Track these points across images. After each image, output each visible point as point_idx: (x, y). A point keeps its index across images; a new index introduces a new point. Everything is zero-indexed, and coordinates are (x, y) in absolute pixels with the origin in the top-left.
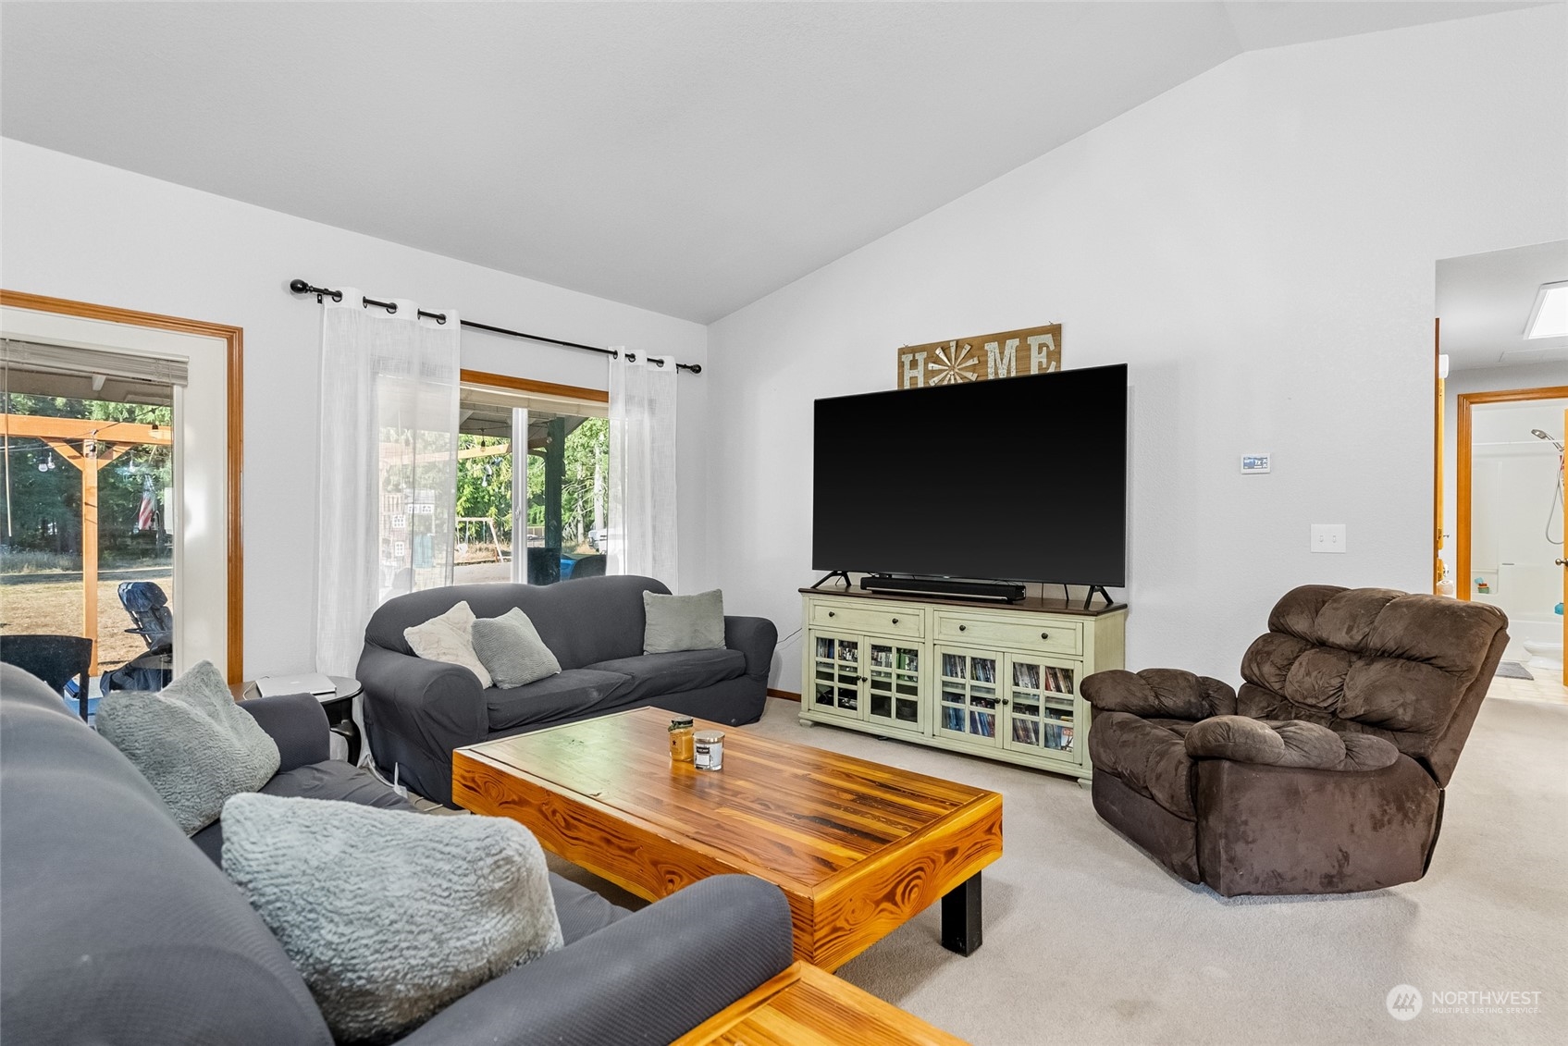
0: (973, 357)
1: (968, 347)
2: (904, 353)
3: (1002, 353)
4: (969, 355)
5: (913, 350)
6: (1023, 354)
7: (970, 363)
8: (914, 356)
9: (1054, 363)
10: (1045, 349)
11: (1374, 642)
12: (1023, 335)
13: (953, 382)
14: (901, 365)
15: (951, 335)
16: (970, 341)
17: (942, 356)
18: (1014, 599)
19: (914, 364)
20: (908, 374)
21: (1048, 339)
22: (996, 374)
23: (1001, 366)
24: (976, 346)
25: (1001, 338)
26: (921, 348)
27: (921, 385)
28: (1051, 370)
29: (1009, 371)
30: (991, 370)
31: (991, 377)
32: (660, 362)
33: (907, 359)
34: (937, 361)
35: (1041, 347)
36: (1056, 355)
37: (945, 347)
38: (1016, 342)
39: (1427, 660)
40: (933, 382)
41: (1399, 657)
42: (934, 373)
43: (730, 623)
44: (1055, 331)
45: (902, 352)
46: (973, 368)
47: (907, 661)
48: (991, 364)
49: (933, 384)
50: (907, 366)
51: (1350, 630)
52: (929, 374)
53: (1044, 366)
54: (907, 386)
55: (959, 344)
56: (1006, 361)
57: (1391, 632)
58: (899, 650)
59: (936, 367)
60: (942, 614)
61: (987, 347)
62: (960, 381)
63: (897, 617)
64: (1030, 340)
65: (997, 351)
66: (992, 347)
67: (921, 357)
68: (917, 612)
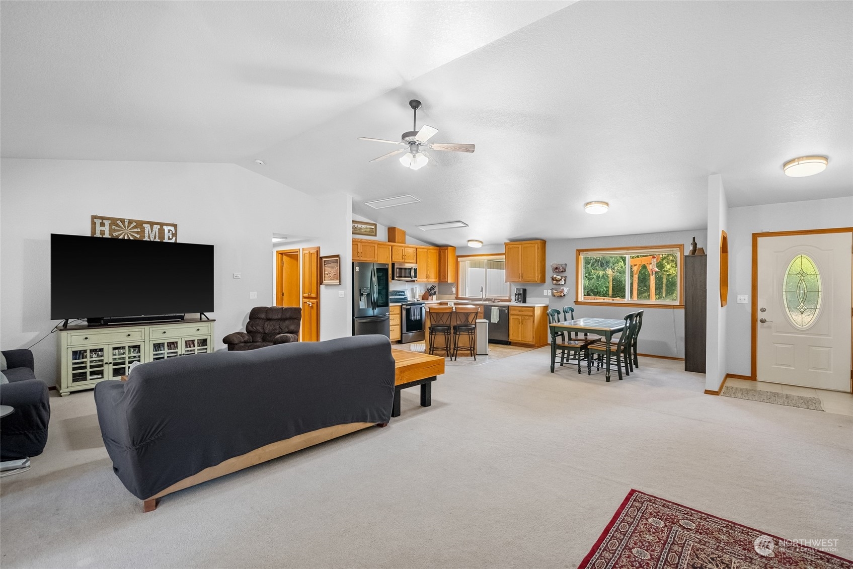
0: (137, 228)
1: (135, 224)
2: (96, 218)
3: (152, 229)
4: (135, 227)
5: (102, 218)
6: (161, 231)
7: (136, 230)
8: (102, 221)
9: (174, 238)
10: (171, 232)
11: (284, 317)
12: (162, 225)
13: (126, 238)
14: (94, 224)
15: (127, 216)
16: (135, 221)
17: (120, 224)
18: (182, 319)
19: (102, 224)
20: (99, 228)
21: (172, 228)
22: (149, 238)
23: (150, 235)
24: (140, 224)
25: (152, 224)
26: (108, 219)
27: (107, 236)
28: (173, 241)
29: (155, 238)
30: (147, 234)
31: (146, 239)
33: (98, 222)
34: (117, 225)
35: (169, 231)
36: (175, 235)
37: (123, 221)
38: (159, 227)
39: (295, 319)
41: (290, 319)
42: (115, 231)
43: (8, 354)
44: (175, 226)
45: (94, 218)
46: (137, 233)
48: (146, 232)
49: (114, 235)
50: (98, 225)
51: (277, 315)
52: (111, 230)
53: (171, 237)
54: (98, 235)
55: (130, 222)
56: (154, 232)
57: (288, 315)
58: (129, 347)
59: (117, 228)
61: (144, 225)
62: (132, 238)
63: (129, 333)
64: (165, 227)
65: (150, 228)
66: (147, 227)
67: (107, 223)
68: (140, 330)
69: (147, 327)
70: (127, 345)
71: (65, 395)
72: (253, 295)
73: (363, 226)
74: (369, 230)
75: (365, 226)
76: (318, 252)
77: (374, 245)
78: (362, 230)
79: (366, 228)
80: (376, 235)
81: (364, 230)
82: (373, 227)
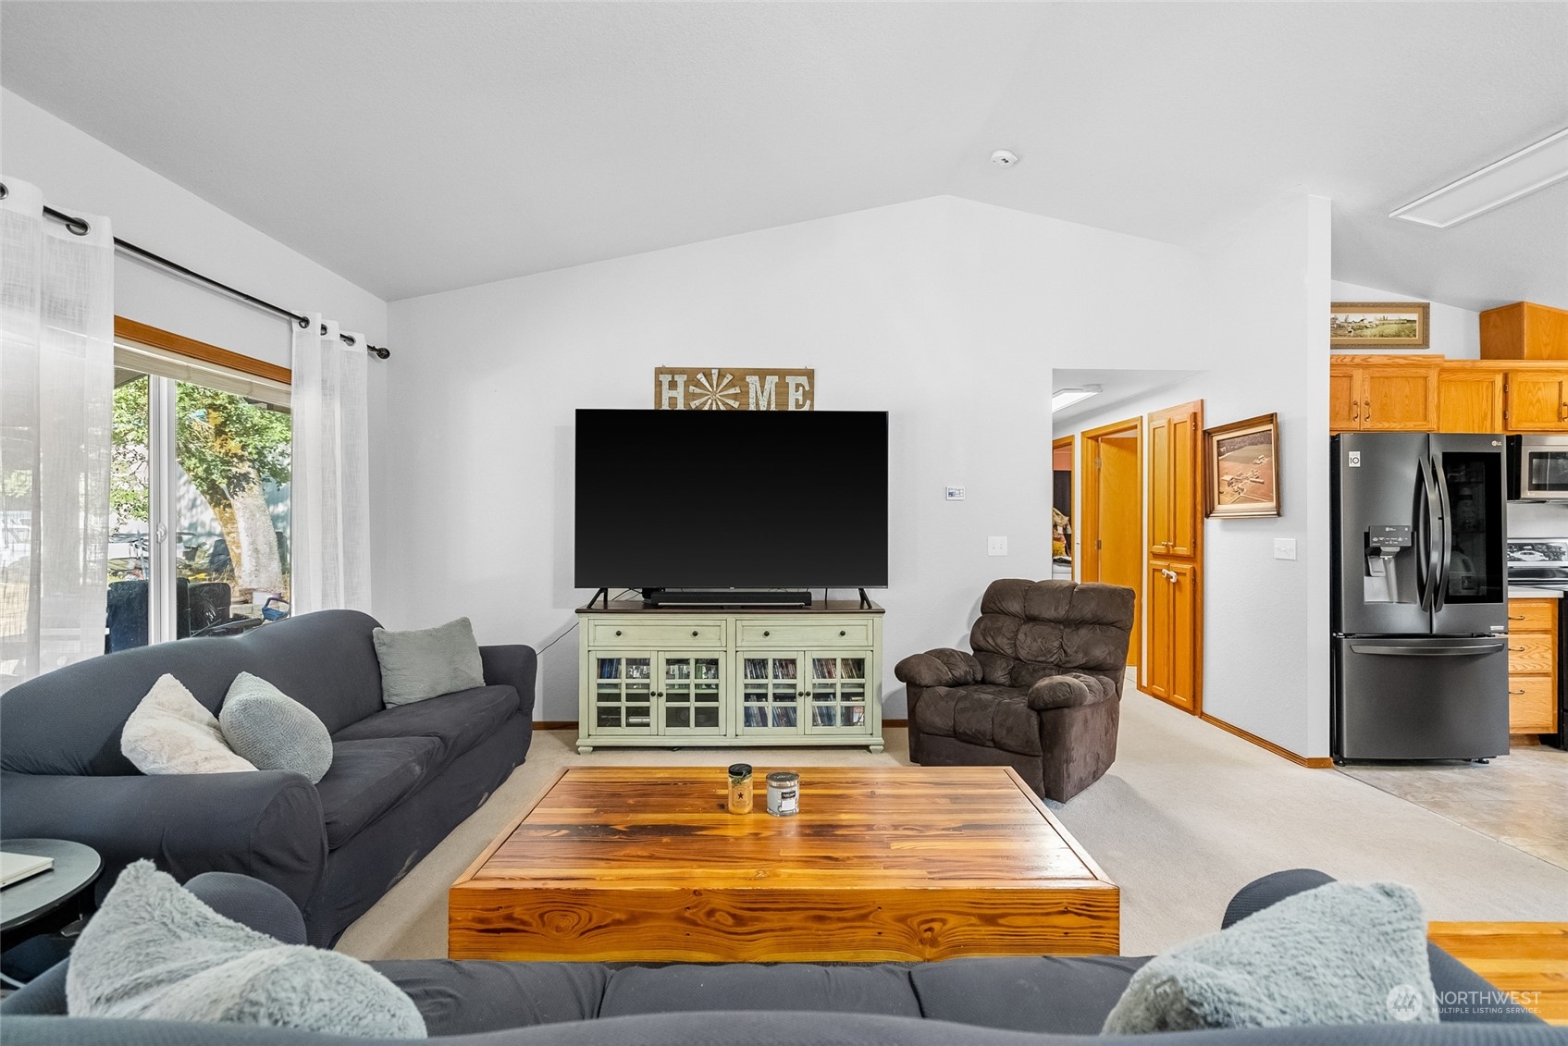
0: (734, 386)
1: (731, 377)
2: (662, 373)
3: (762, 387)
4: (731, 385)
5: (673, 372)
6: (782, 389)
7: (732, 391)
8: (673, 377)
9: (808, 402)
10: (801, 388)
11: (1075, 615)
12: (782, 373)
13: (714, 408)
14: (658, 384)
15: (715, 361)
16: (732, 371)
17: (703, 380)
18: (804, 604)
19: (673, 385)
20: (666, 394)
21: (803, 380)
22: (757, 404)
23: (761, 399)
24: (739, 377)
25: (762, 374)
26: (682, 371)
27: (680, 407)
28: (806, 408)
29: (769, 404)
30: (752, 401)
31: (752, 408)
32: (350, 340)
33: (666, 379)
34: (698, 384)
35: (798, 386)
36: (809, 395)
37: (707, 373)
38: (776, 379)
39: (1112, 624)
40: (694, 405)
41: (1093, 623)
42: (695, 396)
43: (488, 654)
44: (810, 374)
45: (659, 371)
46: (735, 397)
47: (704, 670)
48: (752, 394)
49: (693, 407)
50: (665, 386)
51: (1056, 609)
52: (689, 396)
53: (801, 403)
54: (665, 407)
55: (722, 374)
56: (766, 394)
57: (1088, 610)
58: (697, 661)
59: (698, 391)
60: (745, 623)
61: (748, 379)
62: (722, 408)
63: (696, 629)
64: (788, 379)
65: (758, 384)
66: (753, 381)
67: (681, 379)
68: (718, 623)
69: (731, 618)
70: (692, 656)
71: (586, 752)
72: (998, 545)
73: (1371, 318)
74: (1393, 328)
75: (1380, 316)
76: (1196, 418)
77: (1422, 372)
78: (1367, 332)
79: (1384, 322)
80: (1425, 343)
81: (1374, 331)
82: (1414, 317)
